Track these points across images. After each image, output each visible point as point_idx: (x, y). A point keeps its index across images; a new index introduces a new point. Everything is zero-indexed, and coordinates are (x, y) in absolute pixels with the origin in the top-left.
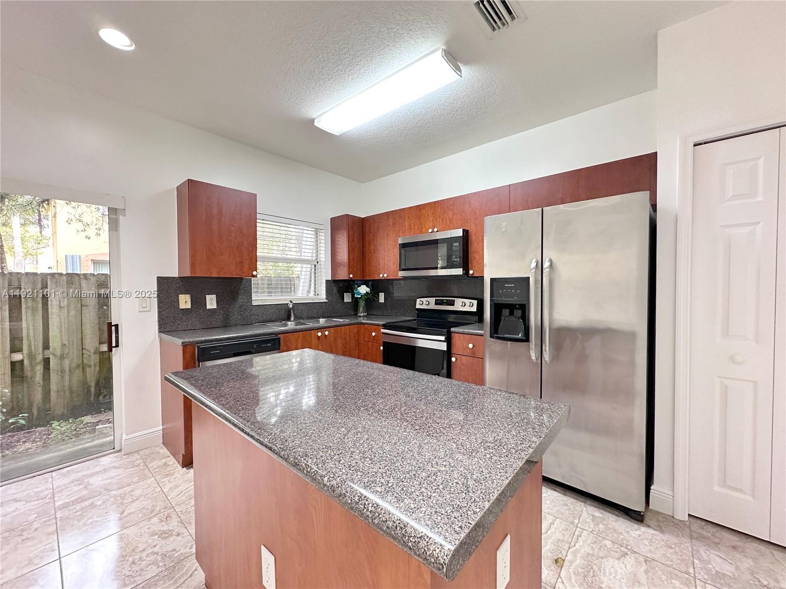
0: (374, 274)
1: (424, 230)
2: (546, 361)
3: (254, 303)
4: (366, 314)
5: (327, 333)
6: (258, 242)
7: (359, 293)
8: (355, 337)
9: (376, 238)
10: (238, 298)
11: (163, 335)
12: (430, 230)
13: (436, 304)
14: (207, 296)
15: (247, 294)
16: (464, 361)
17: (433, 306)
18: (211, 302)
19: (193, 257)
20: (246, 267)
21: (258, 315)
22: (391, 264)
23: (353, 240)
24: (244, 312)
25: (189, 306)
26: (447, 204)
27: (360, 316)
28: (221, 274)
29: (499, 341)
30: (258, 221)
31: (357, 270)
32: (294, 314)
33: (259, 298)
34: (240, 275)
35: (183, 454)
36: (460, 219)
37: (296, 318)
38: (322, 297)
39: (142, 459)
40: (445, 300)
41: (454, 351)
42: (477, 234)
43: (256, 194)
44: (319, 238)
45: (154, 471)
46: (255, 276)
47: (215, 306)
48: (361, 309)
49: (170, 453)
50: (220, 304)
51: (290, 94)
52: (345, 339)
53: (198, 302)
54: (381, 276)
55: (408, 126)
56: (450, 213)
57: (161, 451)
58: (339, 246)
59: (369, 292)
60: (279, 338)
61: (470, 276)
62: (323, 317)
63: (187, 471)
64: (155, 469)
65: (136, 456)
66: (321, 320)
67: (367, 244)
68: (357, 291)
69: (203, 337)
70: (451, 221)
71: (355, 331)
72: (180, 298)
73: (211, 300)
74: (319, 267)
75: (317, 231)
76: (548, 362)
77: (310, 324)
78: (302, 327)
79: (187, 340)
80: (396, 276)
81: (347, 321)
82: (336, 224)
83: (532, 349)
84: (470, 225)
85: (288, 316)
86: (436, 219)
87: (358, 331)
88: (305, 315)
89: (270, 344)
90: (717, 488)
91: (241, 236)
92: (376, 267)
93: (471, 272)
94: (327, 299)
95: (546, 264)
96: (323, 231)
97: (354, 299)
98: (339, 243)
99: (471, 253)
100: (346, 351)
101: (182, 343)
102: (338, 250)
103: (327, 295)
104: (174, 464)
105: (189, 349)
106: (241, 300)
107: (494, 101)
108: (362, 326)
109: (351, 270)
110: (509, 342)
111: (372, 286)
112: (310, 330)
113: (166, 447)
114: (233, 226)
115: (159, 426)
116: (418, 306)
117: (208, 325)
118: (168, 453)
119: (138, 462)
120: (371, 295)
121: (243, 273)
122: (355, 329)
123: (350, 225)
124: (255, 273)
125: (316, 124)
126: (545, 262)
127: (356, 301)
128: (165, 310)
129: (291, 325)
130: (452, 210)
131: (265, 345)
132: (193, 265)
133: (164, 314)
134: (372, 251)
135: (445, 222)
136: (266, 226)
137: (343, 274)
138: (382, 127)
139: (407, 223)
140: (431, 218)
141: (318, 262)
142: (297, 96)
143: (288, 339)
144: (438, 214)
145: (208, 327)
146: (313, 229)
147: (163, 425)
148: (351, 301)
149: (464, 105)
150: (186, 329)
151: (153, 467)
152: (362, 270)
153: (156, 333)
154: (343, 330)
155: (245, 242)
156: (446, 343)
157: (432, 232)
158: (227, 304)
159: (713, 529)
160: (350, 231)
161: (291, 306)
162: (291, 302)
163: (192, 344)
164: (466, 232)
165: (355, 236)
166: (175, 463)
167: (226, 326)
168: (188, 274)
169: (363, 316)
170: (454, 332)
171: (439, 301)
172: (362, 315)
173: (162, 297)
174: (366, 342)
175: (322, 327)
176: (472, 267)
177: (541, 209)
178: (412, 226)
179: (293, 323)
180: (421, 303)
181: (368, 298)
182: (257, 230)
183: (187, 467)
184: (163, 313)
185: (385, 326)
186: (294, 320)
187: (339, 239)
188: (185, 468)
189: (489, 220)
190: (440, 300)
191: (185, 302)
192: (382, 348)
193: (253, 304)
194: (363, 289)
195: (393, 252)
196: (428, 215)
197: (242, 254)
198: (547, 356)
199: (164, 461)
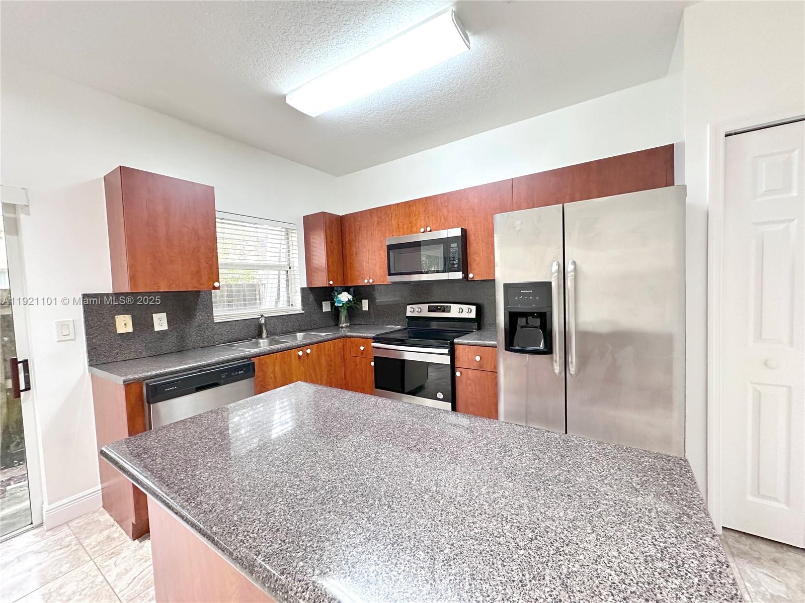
0: (358, 280)
1: (415, 229)
2: (571, 375)
3: (217, 320)
4: (348, 324)
5: (309, 351)
6: (219, 245)
7: (340, 302)
8: (340, 352)
9: (358, 238)
10: (195, 315)
11: (96, 371)
12: (422, 230)
13: (429, 311)
14: (153, 315)
15: (207, 310)
16: (471, 375)
17: (426, 314)
18: (160, 322)
19: (132, 267)
20: (205, 279)
21: (221, 334)
22: (377, 268)
23: (332, 242)
24: (204, 332)
25: (130, 329)
26: (441, 200)
27: (342, 327)
28: (173, 288)
29: (516, 354)
30: (217, 220)
31: (337, 275)
32: (266, 330)
33: (222, 312)
34: (197, 288)
35: (133, 524)
36: (457, 217)
37: (269, 334)
38: (297, 307)
39: (74, 534)
40: (439, 306)
41: (457, 364)
42: (476, 233)
43: (214, 187)
44: (290, 239)
45: (93, 550)
46: (218, 288)
47: (165, 327)
48: (343, 318)
49: (115, 520)
50: (172, 324)
51: (255, 59)
52: (329, 356)
53: (142, 324)
54: (366, 281)
55: (398, 109)
56: (445, 210)
57: (102, 519)
58: (314, 249)
59: (351, 300)
60: (254, 363)
61: (469, 280)
62: (300, 331)
63: (140, 544)
64: (94, 547)
65: (66, 530)
66: (298, 334)
67: (348, 245)
68: (338, 299)
69: (153, 370)
70: (446, 220)
71: (340, 346)
72: (117, 319)
73: (160, 319)
74: (292, 273)
75: (287, 231)
76: (574, 376)
77: (288, 342)
78: (279, 346)
79: (130, 377)
80: (383, 282)
81: (330, 335)
82: (310, 223)
83: (556, 362)
84: (468, 224)
85: (259, 332)
86: (428, 217)
87: (343, 345)
88: (279, 330)
89: (242, 372)
90: (750, 498)
91: (196, 238)
92: (359, 271)
93: (471, 276)
94: (303, 310)
95: (570, 267)
96: (296, 232)
97: (334, 307)
98: (315, 245)
99: (469, 254)
100: (331, 370)
101: (124, 382)
102: (314, 253)
103: (303, 305)
104: (121, 536)
105: (135, 389)
106: (199, 317)
107: (497, 83)
108: (348, 340)
109: (330, 275)
110: (527, 355)
111: (354, 292)
112: (289, 349)
113: (109, 512)
114: (184, 226)
115: (97, 485)
116: (408, 314)
117: (157, 350)
118: (112, 520)
119: (69, 539)
120: (353, 302)
121: (201, 285)
122: (339, 343)
123: (327, 224)
124: (216, 284)
125: (288, 101)
126: (568, 266)
127: (336, 311)
128: (97, 336)
129: (264, 345)
130: (446, 206)
131: (237, 373)
132: (133, 278)
133: (96, 342)
134: (354, 253)
135: (439, 220)
136: (226, 226)
137: (322, 281)
138: (367, 109)
139: (394, 222)
140: (422, 216)
141: (290, 268)
142: (264, 63)
143: (263, 362)
144: (430, 212)
145: (158, 353)
146: (283, 230)
147: (101, 483)
148: (330, 310)
149: (464, 85)
150: (128, 358)
151: (90, 544)
152: (342, 275)
153: (85, 366)
154: (327, 345)
155: (203, 247)
156: (449, 356)
157: (424, 232)
158: (182, 323)
159: (749, 541)
160: (328, 231)
161: (263, 321)
162: (262, 316)
163: (139, 382)
164: (464, 231)
165: (334, 237)
166: (122, 534)
167: (181, 350)
168: (126, 288)
169: (346, 327)
170: (458, 344)
171: (432, 308)
172: (344, 325)
173: (92, 320)
174: (353, 358)
175: (303, 344)
176: (471, 270)
177: (561, 205)
178: (401, 225)
179: (265, 340)
180: (412, 310)
181: (350, 306)
182: (217, 231)
183: (140, 539)
184: (94, 341)
185: (376, 339)
186: (267, 336)
187: (314, 241)
188: (136, 540)
189: (499, 219)
190: (433, 306)
191: (124, 324)
192: (372, 364)
193: (215, 322)
194: (345, 297)
195: (380, 255)
196: (419, 212)
197: (199, 262)
198: (572, 369)
199: (106, 533)
